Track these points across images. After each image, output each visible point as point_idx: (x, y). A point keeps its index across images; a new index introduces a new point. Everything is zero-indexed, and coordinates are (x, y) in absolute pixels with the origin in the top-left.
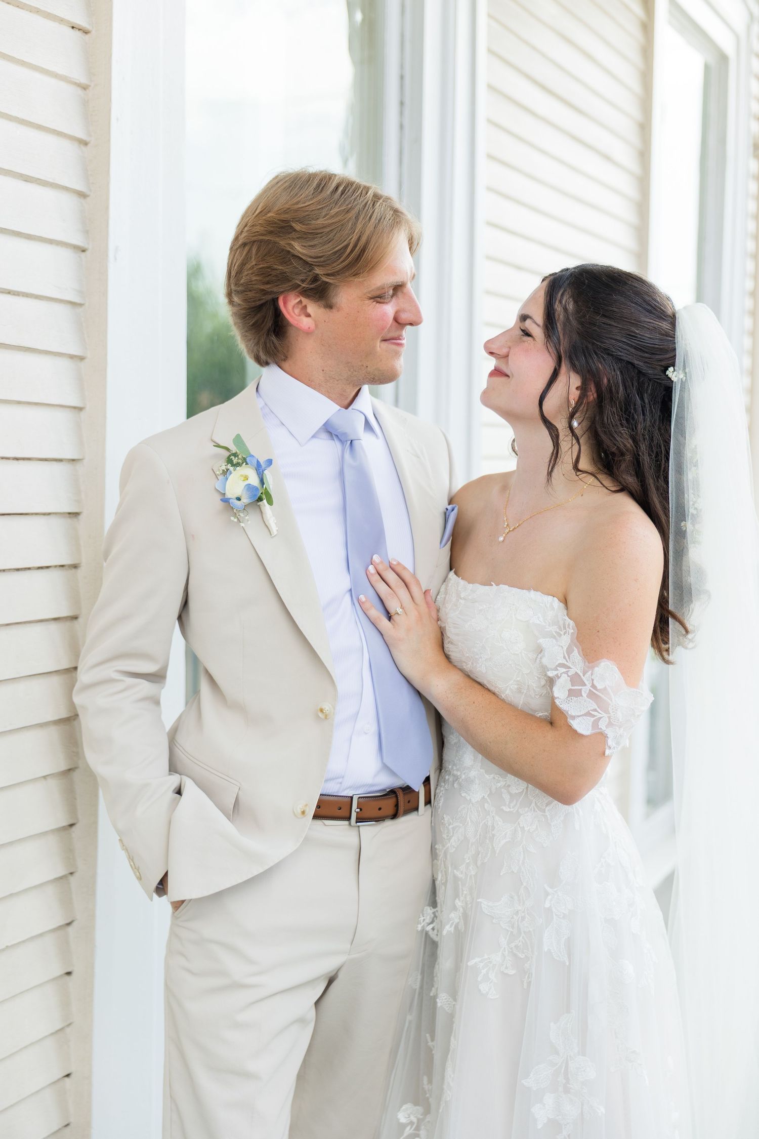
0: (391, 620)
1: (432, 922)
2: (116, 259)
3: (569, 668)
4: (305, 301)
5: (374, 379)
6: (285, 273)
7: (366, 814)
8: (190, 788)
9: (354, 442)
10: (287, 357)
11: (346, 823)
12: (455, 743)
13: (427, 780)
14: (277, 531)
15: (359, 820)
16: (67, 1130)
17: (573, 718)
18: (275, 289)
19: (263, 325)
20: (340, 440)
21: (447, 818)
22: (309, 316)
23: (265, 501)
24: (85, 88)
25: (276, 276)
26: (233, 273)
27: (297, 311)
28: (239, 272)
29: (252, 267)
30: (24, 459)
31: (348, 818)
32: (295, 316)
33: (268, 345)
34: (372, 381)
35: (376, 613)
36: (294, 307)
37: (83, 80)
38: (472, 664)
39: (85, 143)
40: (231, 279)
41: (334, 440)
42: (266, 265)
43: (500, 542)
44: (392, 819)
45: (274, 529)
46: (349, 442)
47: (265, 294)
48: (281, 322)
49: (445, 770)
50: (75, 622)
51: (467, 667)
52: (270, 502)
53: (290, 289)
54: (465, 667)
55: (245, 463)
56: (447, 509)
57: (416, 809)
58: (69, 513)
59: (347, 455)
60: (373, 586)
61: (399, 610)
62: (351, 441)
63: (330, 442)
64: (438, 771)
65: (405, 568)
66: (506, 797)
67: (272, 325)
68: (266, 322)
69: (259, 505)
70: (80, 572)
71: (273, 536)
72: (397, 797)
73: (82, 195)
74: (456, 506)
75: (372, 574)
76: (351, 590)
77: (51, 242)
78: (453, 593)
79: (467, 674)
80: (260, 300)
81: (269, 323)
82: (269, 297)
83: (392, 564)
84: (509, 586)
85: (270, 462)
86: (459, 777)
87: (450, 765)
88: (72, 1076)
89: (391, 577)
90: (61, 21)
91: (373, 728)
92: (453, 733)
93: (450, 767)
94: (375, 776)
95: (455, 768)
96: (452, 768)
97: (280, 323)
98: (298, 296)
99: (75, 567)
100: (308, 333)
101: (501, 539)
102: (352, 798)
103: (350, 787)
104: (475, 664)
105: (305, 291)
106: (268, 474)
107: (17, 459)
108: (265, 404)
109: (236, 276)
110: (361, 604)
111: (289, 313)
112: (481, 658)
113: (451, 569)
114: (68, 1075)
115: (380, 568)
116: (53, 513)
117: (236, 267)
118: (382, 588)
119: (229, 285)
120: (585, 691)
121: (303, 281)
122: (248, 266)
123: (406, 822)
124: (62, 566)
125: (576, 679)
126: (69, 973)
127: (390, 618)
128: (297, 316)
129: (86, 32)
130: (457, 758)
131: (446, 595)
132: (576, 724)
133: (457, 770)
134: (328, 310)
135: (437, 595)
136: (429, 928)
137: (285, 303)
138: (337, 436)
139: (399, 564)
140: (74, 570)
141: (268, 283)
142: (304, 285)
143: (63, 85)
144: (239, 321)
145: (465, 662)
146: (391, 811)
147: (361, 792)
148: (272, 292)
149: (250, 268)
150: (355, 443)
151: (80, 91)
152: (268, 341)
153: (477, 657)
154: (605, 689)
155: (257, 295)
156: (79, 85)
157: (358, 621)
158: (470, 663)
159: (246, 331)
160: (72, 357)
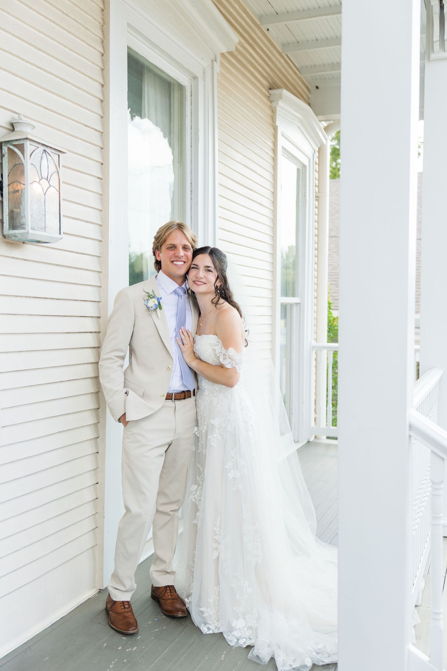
1: (197, 431)
2: (111, 244)
7: (177, 398)
8: (131, 393)
11: (171, 400)
12: (200, 380)
13: (194, 390)
15: (175, 399)
16: (97, 500)
17: (226, 365)
21: (200, 401)
24: (101, 195)
30: (86, 301)
31: (172, 399)
35: (180, 343)
37: (101, 193)
39: (102, 211)
44: (184, 399)
45: (160, 317)
50: (99, 349)
55: (154, 298)
57: (191, 397)
58: (98, 317)
60: (180, 336)
61: (186, 342)
62: (181, 295)
63: (175, 295)
64: (197, 389)
66: (215, 391)
70: (101, 334)
71: (159, 319)
72: (185, 393)
73: (101, 225)
75: (181, 333)
76: (175, 337)
77: (93, 239)
79: (200, 359)
83: (186, 330)
88: (99, 483)
90: (95, 176)
91: (179, 374)
92: (199, 377)
94: (179, 388)
96: (200, 387)
99: (99, 332)
102: (172, 393)
103: (172, 391)
106: (161, 301)
107: (84, 301)
110: (177, 340)
112: (201, 355)
114: (97, 483)
115: (183, 330)
116: (94, 317)
118: (183, 336)
120: (227, 357)
123: (188, 400)
124: (96, 332)
125: (224, 355)
126: (98, 453)
127: (183, 345)
129: (101, 179)
130: (201, 384)
132: (226, 366)
133: (202, 387)
136: (196, 433)
140: (99, 334)
143: (96, 194)
146: (183, 397)
147: (175, 392)
151: (100, 196)
154: (232, 355)
156: (100, 194)
157: (176, 345)
160: (98, 272)
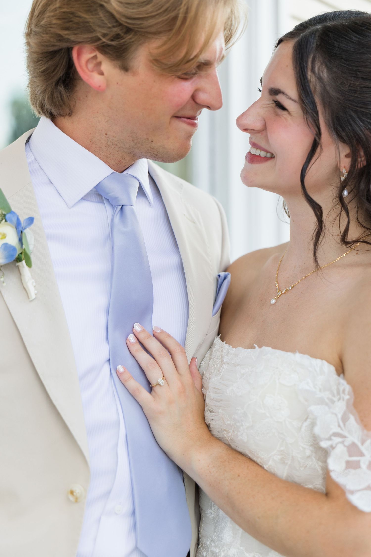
0: (153, 392)
3: (344, 437)
4: (100, 57)
5: (157, 155)
6: (88, 22)
9: (124, 207)
10: (72, 112)
12: (214, 518)
14: (36, 294)
18: (72, 38)
19: (53, 74)
20: (111, 205)
22: (102, 73)
23: (24, 262)
25: (77, 23)
26: (36, 13)
27: (91, 66)
28: (42, 13)
29: (55, 10)
32: (87, 71)
33: (55, 95)
34: (155, 157)
35: (136, 384)
36: (88, 61)
38: (234, 432)
40: (33, 19)
41: (104, 203)
42: (69, 10)
43: (271, 305)
46: (121, 207)
47: (60, 41)
48: (73, 74)
49: (202, 545)
51: (228, 436)
52: (29, 264)
53: (89, 41)
54: (225, 436)
55: (4, 220)
56: (219, 276)
59: (117, 219)
60: (133, 357)
61: (161, 381)
62: (122, 206)
63: (100, 206)
64: (196, 547)
65: (169, 336)
67: (63, 75)
68: (58, 71)
69: (18, 266)
71: (31, 299)
74: (228, 274)
75: (132, 344)
76: (109, 360)
78: (217, 358)
79: (227, 442)
80: (53, 46)
81: (60, 73)
82: (64, 45)
83: (155, 332)
84: (272, 348)
85: (31, 220)
86: (218, 555)
87: (207, 541)
89: (153, 345)
92: (211, 507)
93: (208, 543)
95: (213, 545)
96: (211, 544)
97: (71, 75)
98: (94, 51)
100: (99, 91)
101: (273, 301)
104: (236, 432)
105: (103, 46)
106: (28, 233)
108: (35, 159)
109: (38, 16)
110: (119, 375)
111: (81, 67)
112: (242, 425)
113: (218, 335)
115: (142, 337)
117: (40, 6)
118: (143, 357)
119: (30, 25)
120: (364, 462)
121: (105, 35)
122: (52, 7)
125: (354, 450)
128: (89, 71)
130: (215, 534)
131: (210, 360)
132: (355, 500)
133: (216, 547)
134: (123, 72)
135: (202, 361)
137: (79, 55)
138: (108, 200)
139: (163, 332)
141: (67, 29)
142: (104, 40)
144: (32, 65)
145: (225, 430)
148: (68, 40)
149: (53, 10)
150: (127, 209)
152: (55, 91)
153: (238, 424)
155: (53, 40)
157: (116, 394)
158: (231, 431)
159: (35, 77)
